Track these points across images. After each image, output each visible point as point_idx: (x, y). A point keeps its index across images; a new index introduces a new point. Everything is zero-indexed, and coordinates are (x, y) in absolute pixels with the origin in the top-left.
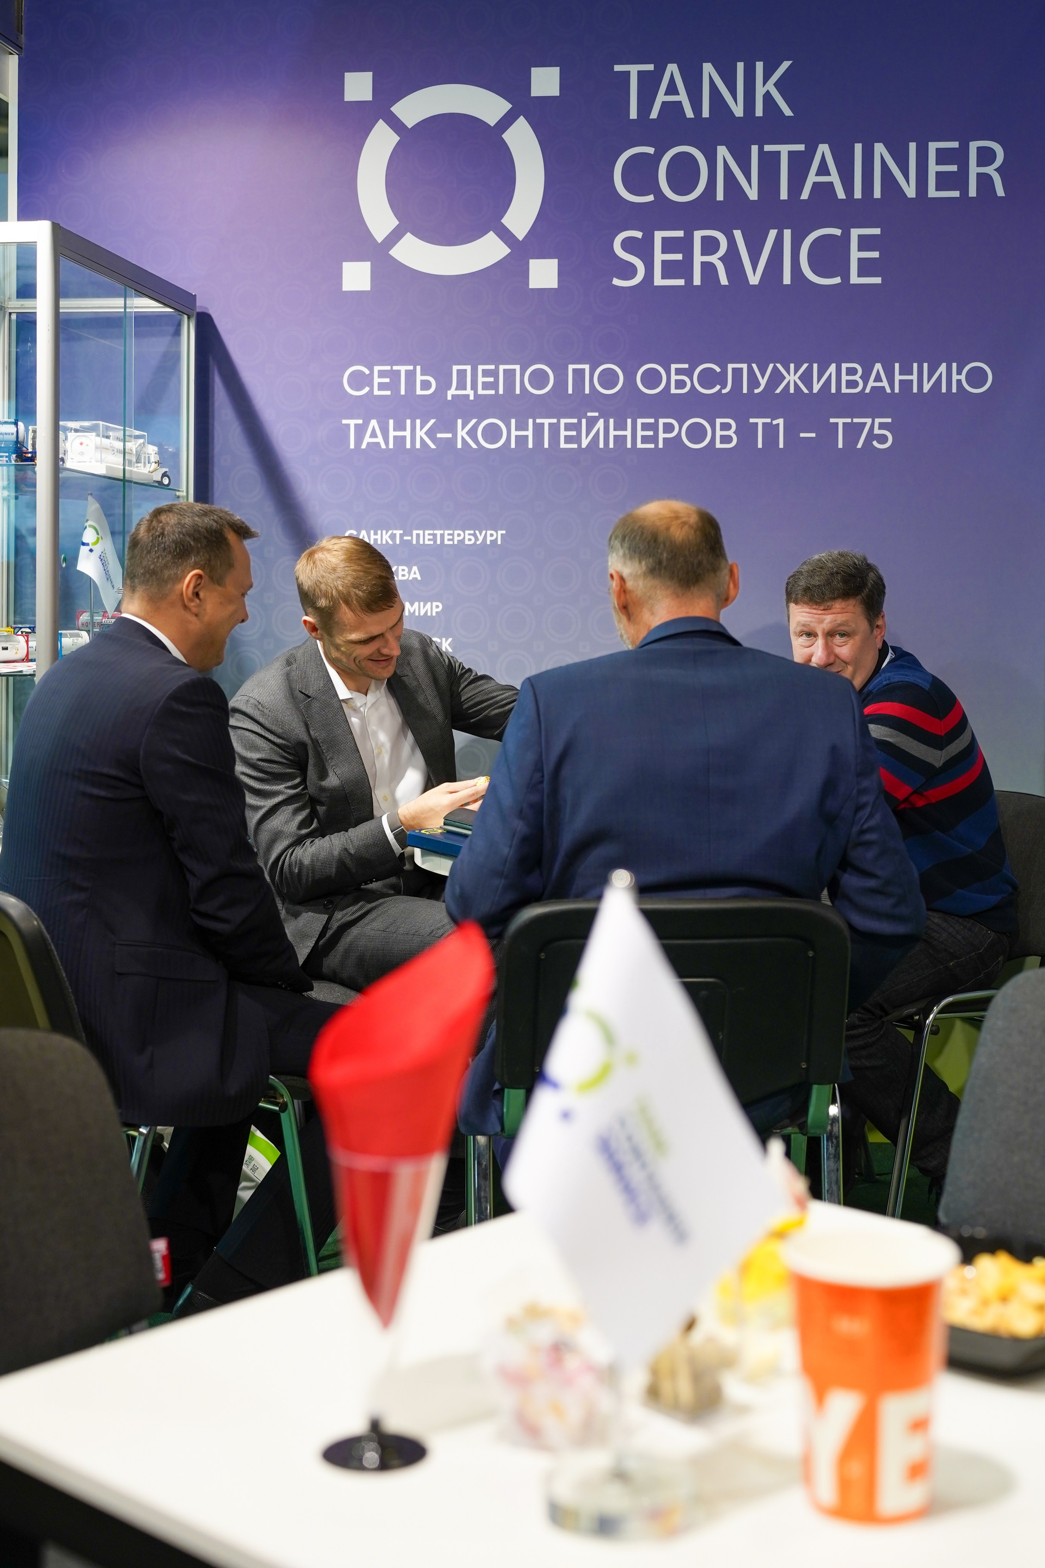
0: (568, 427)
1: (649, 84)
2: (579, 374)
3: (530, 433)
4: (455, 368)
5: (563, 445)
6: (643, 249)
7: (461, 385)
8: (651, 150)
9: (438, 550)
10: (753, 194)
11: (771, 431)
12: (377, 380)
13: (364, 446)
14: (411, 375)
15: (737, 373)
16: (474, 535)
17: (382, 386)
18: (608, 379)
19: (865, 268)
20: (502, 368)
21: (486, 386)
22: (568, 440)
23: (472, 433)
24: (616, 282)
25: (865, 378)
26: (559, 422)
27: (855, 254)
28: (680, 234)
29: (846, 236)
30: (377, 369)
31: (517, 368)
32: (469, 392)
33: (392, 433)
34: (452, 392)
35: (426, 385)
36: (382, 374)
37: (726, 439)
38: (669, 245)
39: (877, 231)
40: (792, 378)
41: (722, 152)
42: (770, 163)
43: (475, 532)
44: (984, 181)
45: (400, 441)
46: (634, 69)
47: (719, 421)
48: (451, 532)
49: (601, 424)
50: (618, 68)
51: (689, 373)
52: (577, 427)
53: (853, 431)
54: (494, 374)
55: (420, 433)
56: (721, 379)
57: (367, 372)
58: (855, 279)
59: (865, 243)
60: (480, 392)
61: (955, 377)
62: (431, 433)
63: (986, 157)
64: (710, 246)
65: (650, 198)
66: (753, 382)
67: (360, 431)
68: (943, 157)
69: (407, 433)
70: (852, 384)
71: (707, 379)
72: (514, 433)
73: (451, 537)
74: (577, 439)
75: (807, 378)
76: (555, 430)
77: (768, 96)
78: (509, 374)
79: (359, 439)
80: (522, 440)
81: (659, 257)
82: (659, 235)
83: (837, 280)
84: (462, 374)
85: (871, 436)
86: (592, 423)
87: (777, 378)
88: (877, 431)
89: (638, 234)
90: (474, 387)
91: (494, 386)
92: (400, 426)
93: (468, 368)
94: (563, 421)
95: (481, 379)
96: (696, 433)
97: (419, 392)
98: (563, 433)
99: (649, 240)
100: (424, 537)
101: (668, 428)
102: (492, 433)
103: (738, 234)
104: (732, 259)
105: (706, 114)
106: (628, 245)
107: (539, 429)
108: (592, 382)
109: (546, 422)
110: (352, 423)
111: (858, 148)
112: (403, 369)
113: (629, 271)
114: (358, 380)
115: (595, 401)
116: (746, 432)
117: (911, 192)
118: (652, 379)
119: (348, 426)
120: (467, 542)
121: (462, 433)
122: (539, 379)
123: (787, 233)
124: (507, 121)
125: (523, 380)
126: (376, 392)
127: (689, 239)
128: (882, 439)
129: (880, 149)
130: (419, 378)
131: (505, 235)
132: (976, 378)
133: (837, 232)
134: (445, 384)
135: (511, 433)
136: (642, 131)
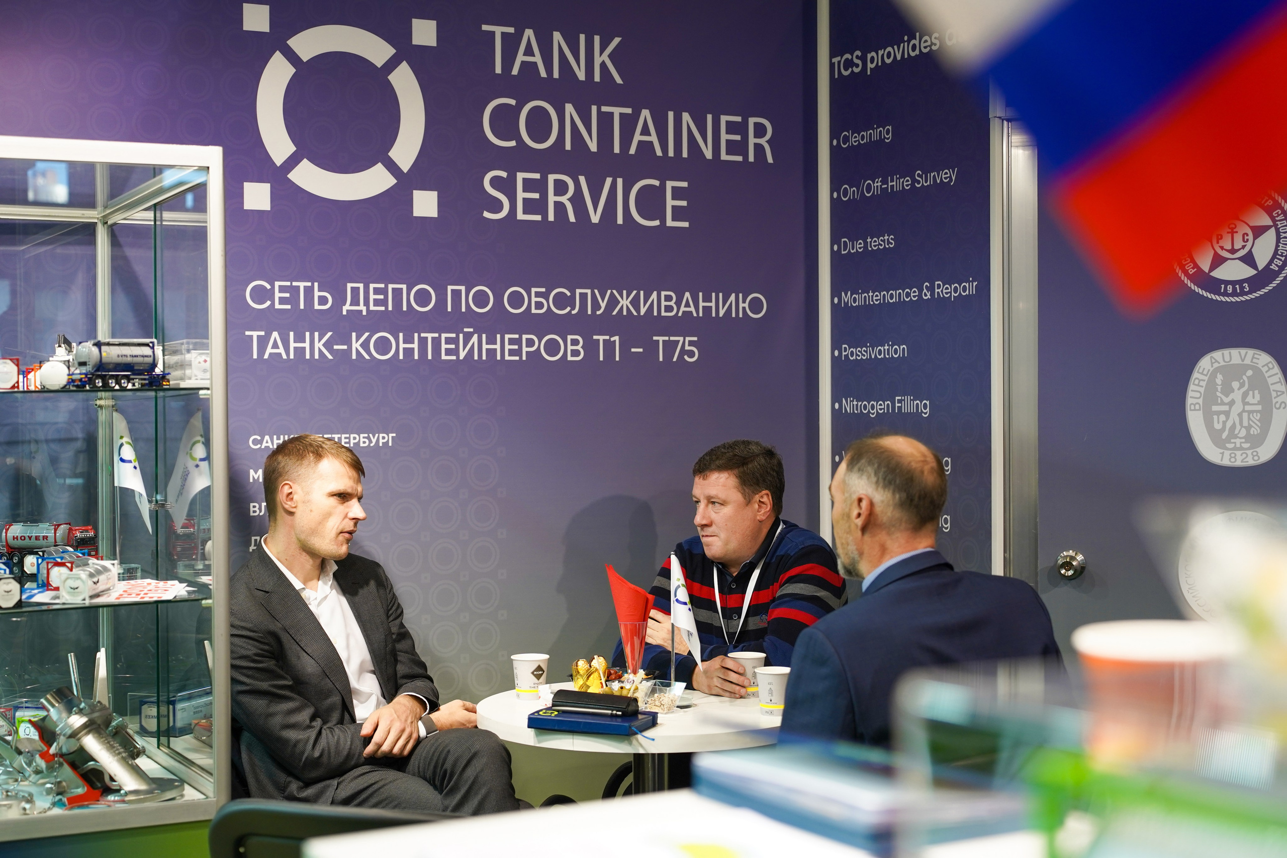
0: (448, 341)
1: (511, 44)
2: (456, 294)
3: (415, 346)
4: (349, 286)
5: (444, 357)
6: (507, 187)
7: (355, 302)
8: (513, 102)
10: (593, 147)
11: (609, 345)
12: (278, 295)
13: (266, 356)
14: (309, 291)
15: (583, 296)
16: (368, 438)
17: (282, 301)
18: (481, 299)
19: (678, 213)
20: (391, 286)
21: (377, 303)
22: (449, 352)
23: (365, 345)
24: (486, 214)
25: (678, 304)
26: (440, 336)
27: (670, 203)
28: (537, 176)
29: (663, 187)
30: (277, 284)
31: (404, 287)
32: (362, 307)
33: (293, 345)
34: (347, 308)
35: (323, 300)
36: (282, 289)
37: (575, 353)
38: (529, 185)
39: (685, 184)
40: (625, 302)
41: (569, 108)
42: (606, 120)
43: (369, 435)
44: (759, 148)
45: (300, 351)
46: (498, 30)
47: (570, 337)
48: (348, 436)
49: (475, 338)
50: (485, 27)
51: (546, 296)
52: (455, 341)
53: (670, 347)
54: (384, 292)
55: (319, 345)
56: (571, 302)
57: (268, 287)
58: (670, 223)
59: (678, 193)
60: (372, 308)
61: (741, 305)
62: (328, 345)
63: (760, 131)
64: (561, 188)
65: (513, 143)
66: (595, 305)
67: (263, 342)
68: (732, 128)
69: (307, 345)
70: (669, 309)
71: (560, 301)
72: (402, 346)
73: (347, 440)
74: (455, 352)
75: (635, 303)
76: (436, 342)
77: (603, 65)
78: (397, 293)
79: (262, 350)
80: (409, 352)
81: (521, 195)
82: (520, 176)
83: (657, 223)
84: (355, 291)
85: (683, 352)
86: (468, 337)
87: (613, 302)
88: (687, 348)
89: (504, 174)
90: (367, 303)
91: (384, 302)
92: (300, 338)
93: (361, 286)
94: (444, 336)
95: (372, 297)
96: (552, 347)
97: (317, 307)
98: (444, 346)
99: (512, 179)
101: (530, 343)
102: (383, 345)
103: (582, 179)
104: (577, 199)
105: (556, 75)
106: (495, 182)
107: (423, 342)
108: (468, 301)
109: (430, 336)
110: (255, 334)
111: (671, 114)
112: (302, 285)
113: (496, 206)
114: (261, 295)
115: (470, 318)
116: (590, 347)
117: (709, 155)
118: (516, 300)
119: (251, 337)
120: (362, 445)
121: (356, 345)
122: (423, 298)
123: (620, 181)
124: (391, 65)
125: (409, 299)
126: (277, 306)
127: (544, 180)
128: (691, 354)
129: (686, 117)
130: (317, 294)
131: (392, 167)
132: (756, 306)
133: (657, 183)
134: (340, 300)
135: (399, 346)
136: (505, 85)
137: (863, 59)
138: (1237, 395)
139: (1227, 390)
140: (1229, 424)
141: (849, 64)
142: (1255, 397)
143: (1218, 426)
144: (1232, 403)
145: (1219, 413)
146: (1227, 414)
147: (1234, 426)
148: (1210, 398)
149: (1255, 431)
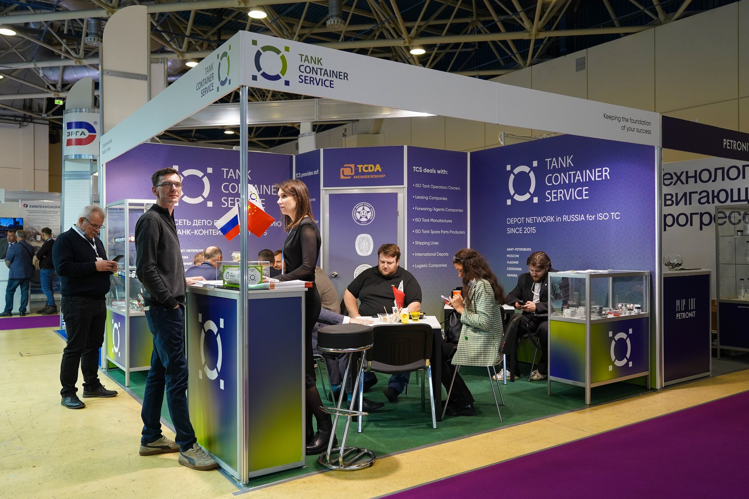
0: (214, 231)
1: (228, 172)
3: (208, 232)
4: (194, 220)
5: (214, 234)
6: (227, 200)
7: (195, 223)
8: (228, 184)
9: (192, 253)
12: (180, 222)
14: (186, 222)
17: (181, 223)
20: (203, 220)
21: (200, 224)
22: (214, 233)
23: (197, 232)
24: (222, 206)
28: (233, 198)
30: (180, 220)
31: (205, 221)
32: (197, 225)
33: (183, 232)
34: (194, 225)
35: (189, 223)
36: (181, 221)
38: (231, 200)
39: (264, 200)
45: (184, 233)
46: (225, 169)
50: (222, 169)
52: (216, 231)
54: (201, 221)
55: (188, 232)
57: (178, 221)
60: (199, 225)
61: (276, 224)
62: (190, 232)
65: (228, 192)
69: (186, 232)
72: (205, 232)
74: (216, 233)
76: (212, 231)
78: (204, 222)
80: (206, 233)
81: (230, 202)
82: (229, 198)
84: (195, 221)
89: (226, 198)
90: (198, 224)
91: (201, 224)
92: (184, 231)
93: (197, 220)
94: (214, 230)
95: (199, 222)
97: (188, 224)
98: (214, 232)
99: (228, 199)
100: (189, 251)
102: (201, 232)
105: (237, 178)
106: (224, 200)
107: (209, 231)
109: (211, 230)
111: (261, 186)
112: (185, 220)
113: (225, 204)
117: (269, 193)
121: (196, 232)
122: (209, 223)
124: (203, 177)
125: (206, 223)
126: (180, 224)
127: (234, 199)
128: (265, 234)
129: (264, 186)
130: (188, 222)
131: (203, 197)
132: (279, 224)
134: (192, 223)
135: (204, 232)
136: (227, 180)
137: (301, 175)
138: (364, 243)
139: (363, 242)
140: (363, 248)
141: (298, 175)
142: (367, 243)
143: (361, 248)
144: (363, 244)
145: (361, 246)
146: (362, 246)
147: (364, 248)
148: (359, 243)
149: (367, 249)
